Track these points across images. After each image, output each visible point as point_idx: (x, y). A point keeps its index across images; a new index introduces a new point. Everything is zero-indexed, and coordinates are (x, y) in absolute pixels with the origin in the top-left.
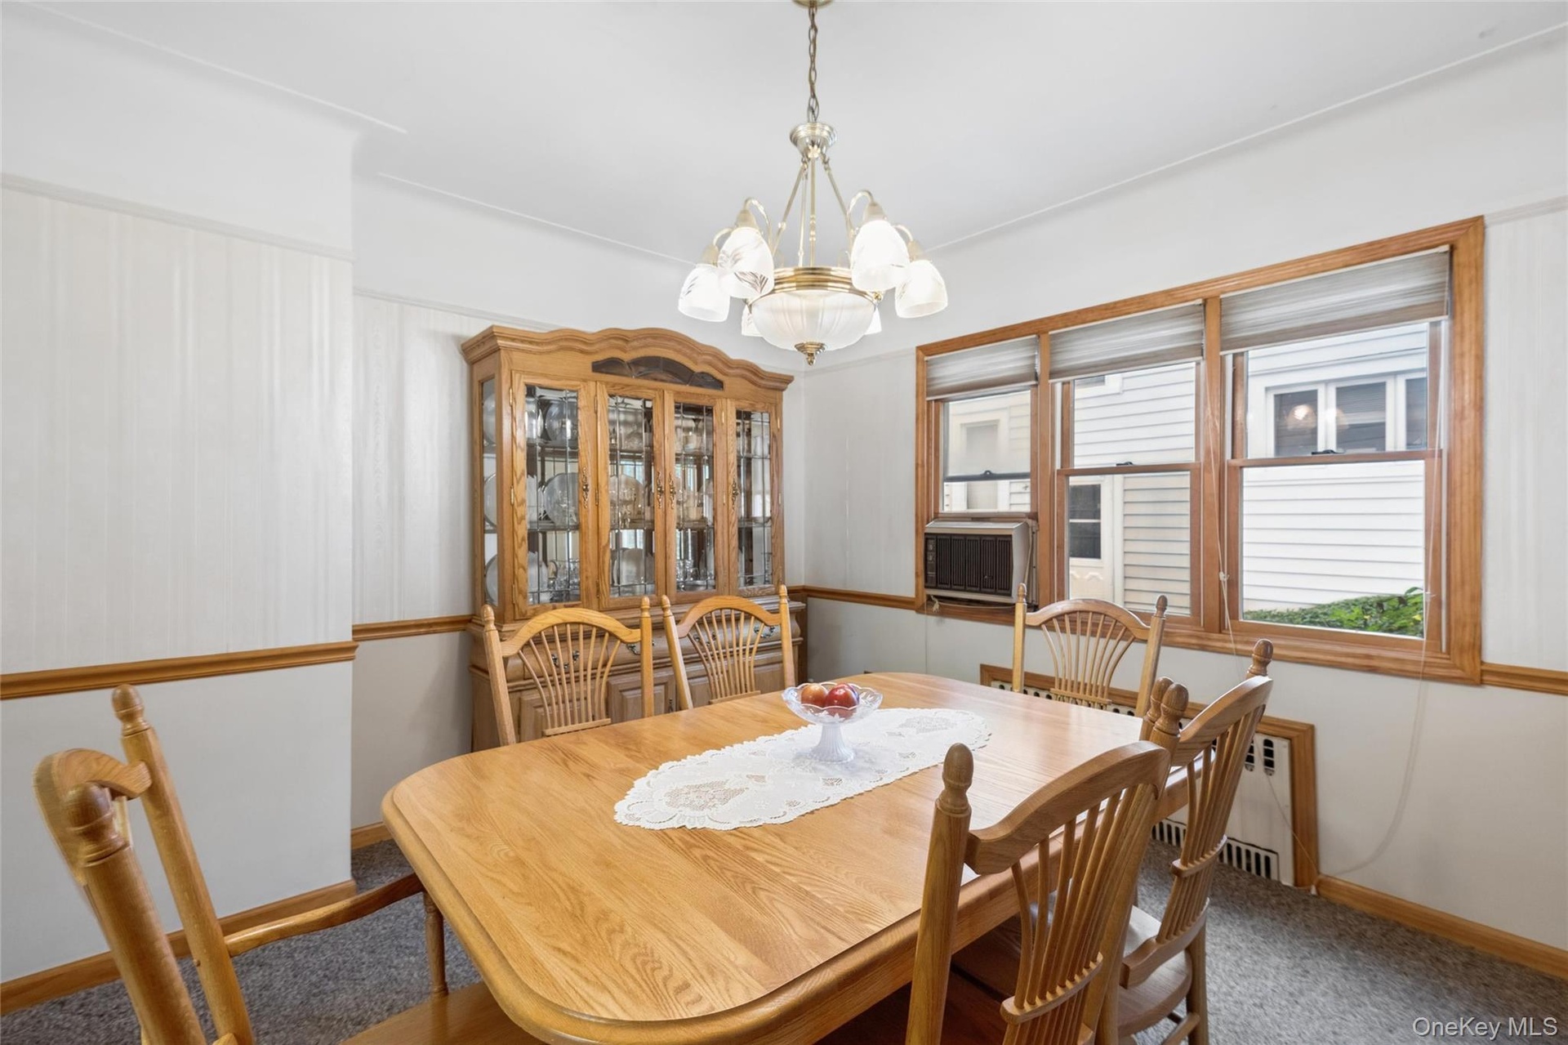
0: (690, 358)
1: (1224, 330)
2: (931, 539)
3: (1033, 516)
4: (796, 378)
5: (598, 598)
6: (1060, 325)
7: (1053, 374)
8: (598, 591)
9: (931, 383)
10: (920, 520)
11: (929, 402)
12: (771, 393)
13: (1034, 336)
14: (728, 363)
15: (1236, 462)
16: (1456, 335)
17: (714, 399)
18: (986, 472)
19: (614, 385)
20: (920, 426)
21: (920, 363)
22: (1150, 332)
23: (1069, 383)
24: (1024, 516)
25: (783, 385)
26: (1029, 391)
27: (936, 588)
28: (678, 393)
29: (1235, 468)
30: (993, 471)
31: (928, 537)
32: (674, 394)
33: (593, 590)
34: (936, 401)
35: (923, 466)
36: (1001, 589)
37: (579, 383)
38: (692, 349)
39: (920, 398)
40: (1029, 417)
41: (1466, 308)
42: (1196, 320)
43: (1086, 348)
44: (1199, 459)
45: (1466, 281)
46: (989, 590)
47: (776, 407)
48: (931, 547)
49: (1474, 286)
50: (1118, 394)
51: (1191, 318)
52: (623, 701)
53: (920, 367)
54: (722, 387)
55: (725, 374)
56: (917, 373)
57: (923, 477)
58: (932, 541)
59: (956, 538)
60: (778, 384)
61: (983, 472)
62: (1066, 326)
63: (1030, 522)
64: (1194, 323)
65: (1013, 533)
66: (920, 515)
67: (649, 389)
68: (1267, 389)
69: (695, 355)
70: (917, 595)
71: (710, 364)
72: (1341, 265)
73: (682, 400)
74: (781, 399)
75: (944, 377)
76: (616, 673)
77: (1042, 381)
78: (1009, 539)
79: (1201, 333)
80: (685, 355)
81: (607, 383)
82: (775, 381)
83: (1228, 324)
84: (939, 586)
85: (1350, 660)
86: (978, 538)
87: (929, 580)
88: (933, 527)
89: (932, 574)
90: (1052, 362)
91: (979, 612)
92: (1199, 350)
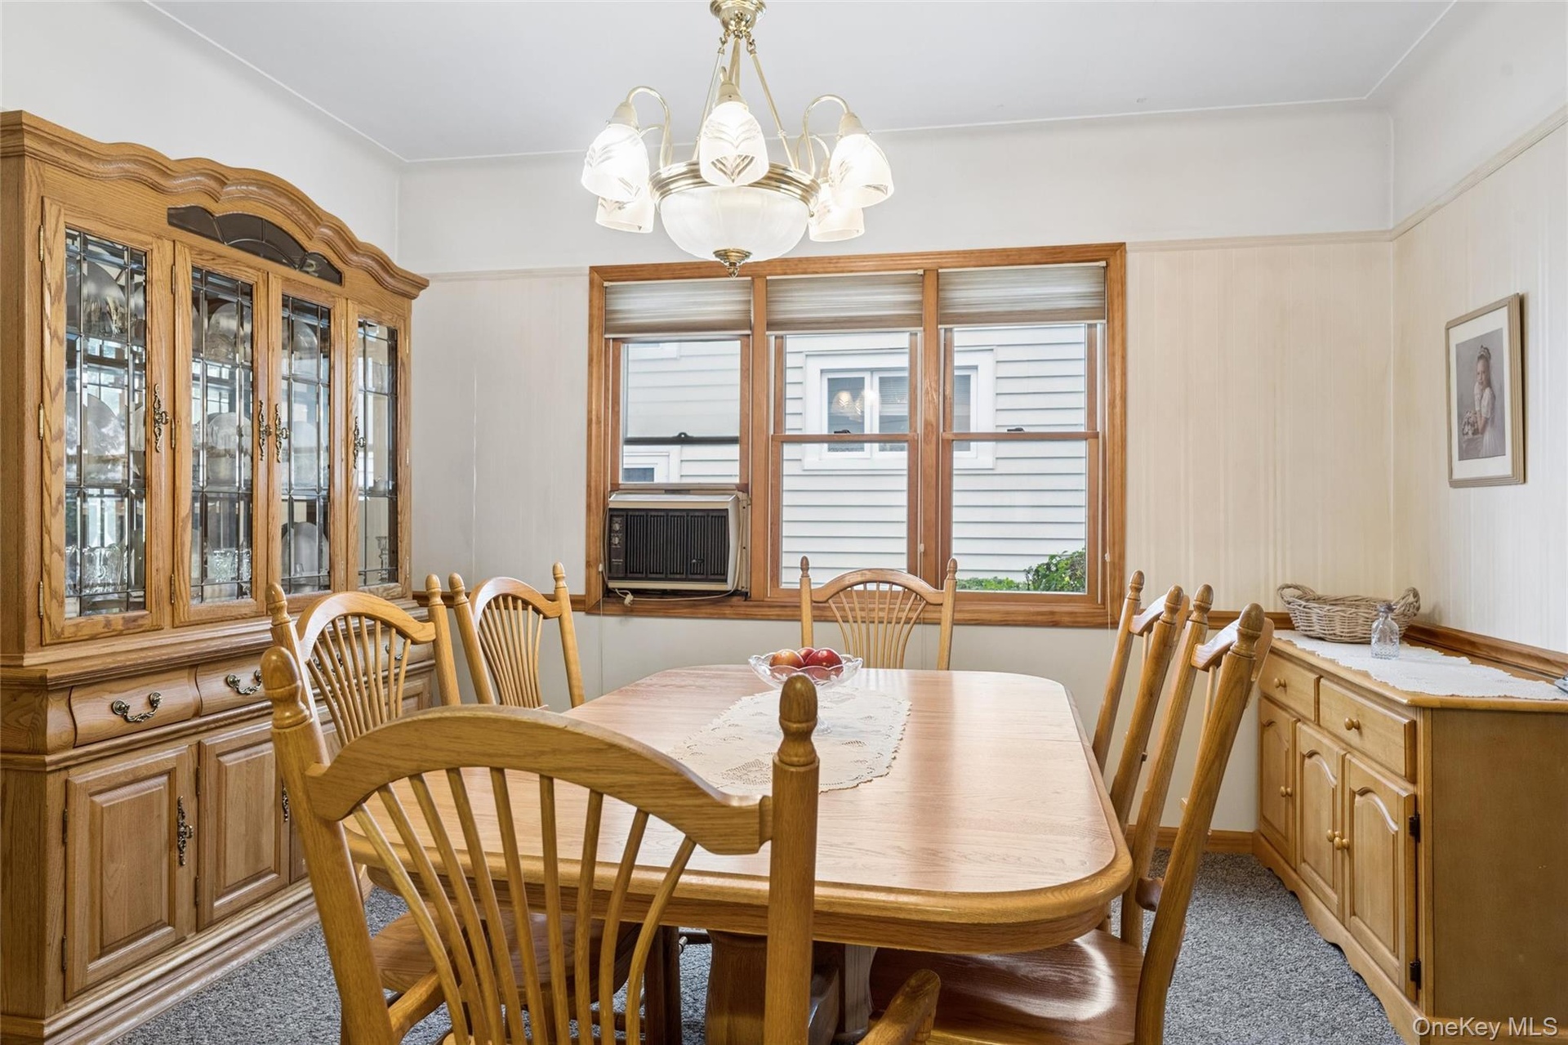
0: (302, 228)
1: (940, 303)
2: (618, 516)
3: (744, 488)
4: (431, 285)
5: (172, 604)
6: (779, 272)
7: (771, 325)
8: (172, 595)
9: (609, 317)
10: (593, 493)
11: (607, 340)
12: (398, 300)
13: (749, 278)
14: (352, 245)
15: (948, 436)
16: (1111, 336)
17: (333, 297)
18: (680, 434)
19: (201, 252)
20: (595, 370)
21: (595, 289)
22: (877, 294)
23: (782, 337)
24: (734, 487)
25: (413, 291)
26: (739, 342)
27: (625, 578)
28: (287, 280)
29: (948, 440)
30: (689, 434)
31: (613, 514)
32: (283, 281)
33: (166, 593)
34: (614, 339)
35: (599, 422)
36: (714, 574)
37: (148, 239)
38: (310, 216)
39: (595, 334)
40: (739, 371)
41: (1116, 315)
42: (916, 289)
43: (802, 302)
44: (916, 431)
45: (1116, 294)
46: (698, 577)
47: (405, 321)
48: (617, 527)
49: (1120, 298)
50: (675, 359)
51: (914, 287)
52: (221, 769)
53: (596, 293)
54: (341, 281)
55: (345, 262)
56: (591, 301)
57: (598, 436)
58: (618, 519)
59: (653, 513)
60: (408, 289)
61: (676, 434)
62: (785, 274)
63: (740, 494)
64: (915, 293)
65: (728, 507)
66: (593, 484)
67: (249, 266)
68: (822, 371)
69: (311, 225)
70: (588, 589)
71: (329, 244)
72: (1032, 261)
73: (292, 293)
74: (410, 311)
75: (629, 311)
76: (213, 726)
77: (758, 330)
78: (724, 514)
79: (921, 303)
80: (297, 223)
81: (191, 248)
82: (404, 283)
83: (945, 299)
84: (630, 575)
85: (1040, 618)
86: (685, 514)
87: (613, 570)
88: (617, 500)
89: (618, 561)
90: (769, 312)
91: (676, 605)
92: (917, 320)
